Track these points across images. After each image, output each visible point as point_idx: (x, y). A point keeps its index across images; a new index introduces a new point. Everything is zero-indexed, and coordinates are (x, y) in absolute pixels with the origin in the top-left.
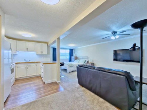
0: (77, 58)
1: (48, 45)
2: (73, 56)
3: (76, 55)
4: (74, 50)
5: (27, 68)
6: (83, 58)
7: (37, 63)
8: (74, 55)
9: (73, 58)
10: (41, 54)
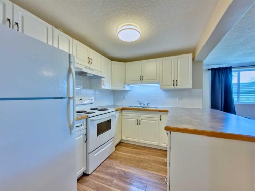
1: (193, 59)
5: (139, 123)
7: (161, 113)
10: (172, 87)
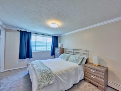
0: (63, 51)
2: (58, 47)
3: (62, 45)
4: (59, 38)
6: (75, 51)
8: (59, 45)
9: (57, 50)
